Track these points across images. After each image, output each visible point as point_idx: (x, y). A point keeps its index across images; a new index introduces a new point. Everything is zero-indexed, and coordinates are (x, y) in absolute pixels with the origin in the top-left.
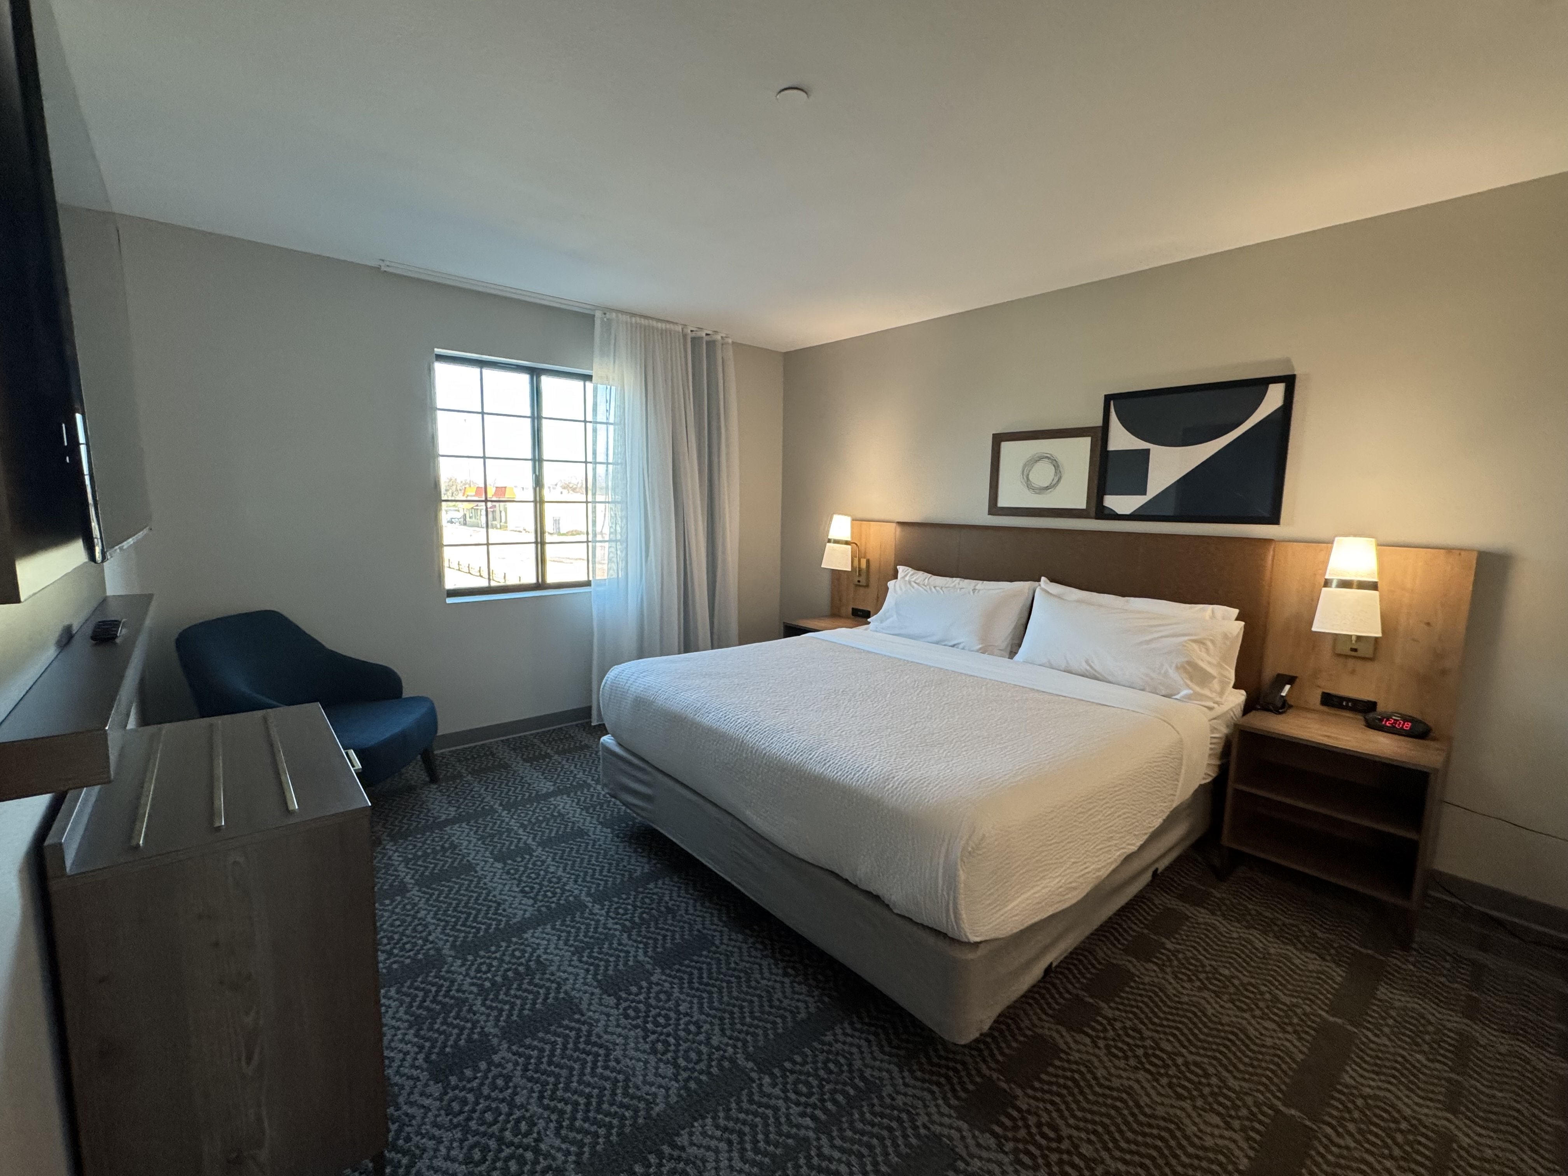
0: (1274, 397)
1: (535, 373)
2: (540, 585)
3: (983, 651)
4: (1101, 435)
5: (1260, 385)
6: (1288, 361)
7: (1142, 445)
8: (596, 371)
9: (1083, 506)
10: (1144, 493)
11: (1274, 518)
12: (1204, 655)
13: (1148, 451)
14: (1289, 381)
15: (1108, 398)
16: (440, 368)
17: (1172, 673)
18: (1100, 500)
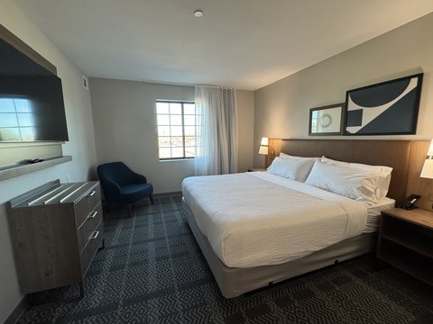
0: (413, 83)
1: (182, 103)
2: (184, 158)
3: (296, 180)
4: (345, 106)
5: (407, 80)
6: (420, 68)
7: (360, 108)
8: (196, 101)
9: (339, 131)
10: (360, 125)
11: (413, 132)
12: (370, 184)
13: (362, 110)
14: (420, 77)
15: (348, 92)
16: (158, 104)
17: (355, 190)
18: (345, 129)
